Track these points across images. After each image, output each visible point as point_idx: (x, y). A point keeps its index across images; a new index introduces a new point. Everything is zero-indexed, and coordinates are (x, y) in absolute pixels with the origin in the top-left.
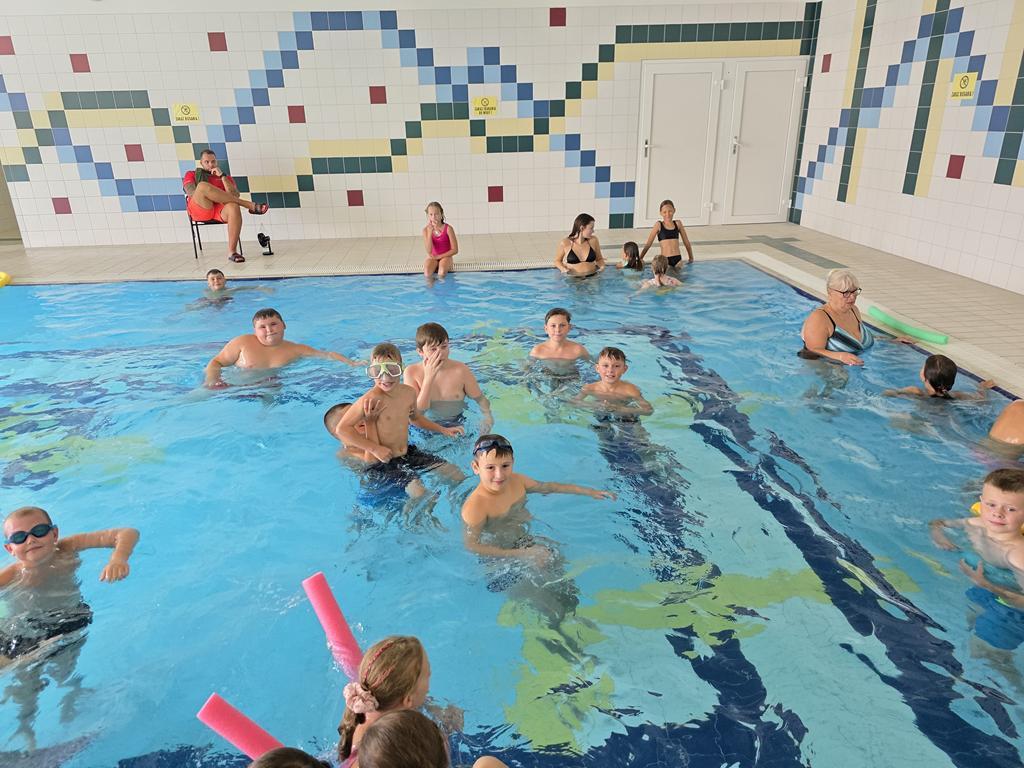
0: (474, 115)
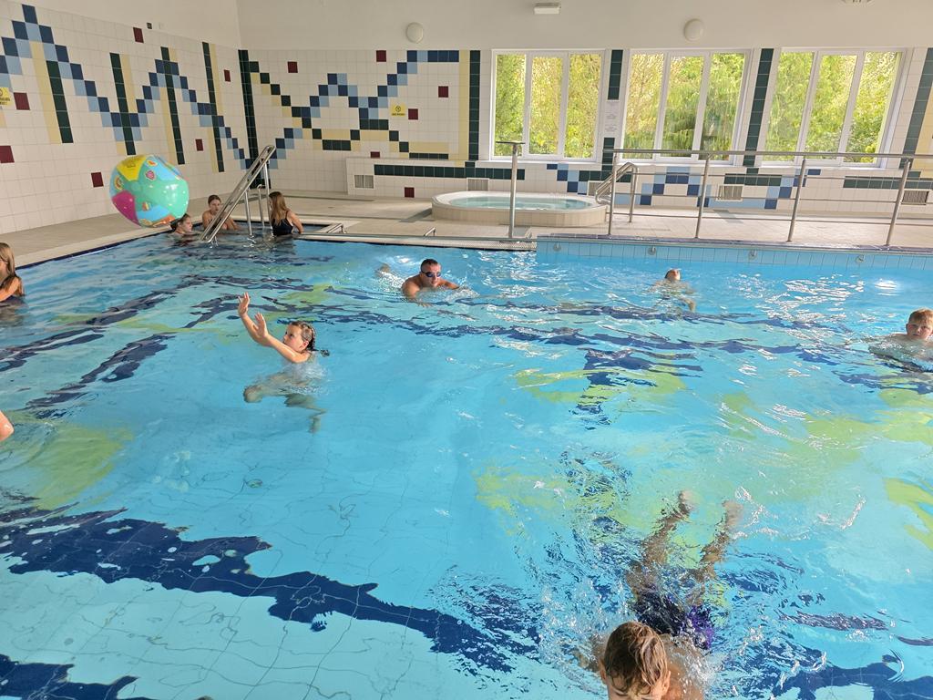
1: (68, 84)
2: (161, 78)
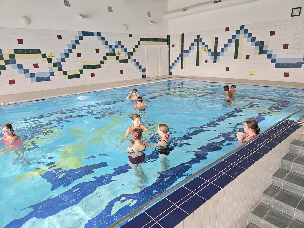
0: (117, 55)
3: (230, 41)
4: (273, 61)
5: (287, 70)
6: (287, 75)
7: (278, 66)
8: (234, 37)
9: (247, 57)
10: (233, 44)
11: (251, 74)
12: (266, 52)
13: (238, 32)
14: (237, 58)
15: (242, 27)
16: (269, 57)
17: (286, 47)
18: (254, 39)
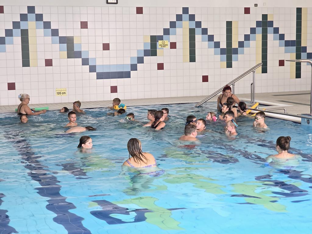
1: (198, 37)
2: (259, 30)
3: (9, 33)
4: (93, 69)
5: (114, 82)
6: (114, 89)
7: (100, 76)
8: (16, 25)
9: (49, 63)
10: (17, 39)
11: (59, 93)
12: (78, 55)
13: (24, 17)
14: (28, 65)
15: (31, 9)
16: (85, 62)
17: (106, 47)
18: (55, 33)
